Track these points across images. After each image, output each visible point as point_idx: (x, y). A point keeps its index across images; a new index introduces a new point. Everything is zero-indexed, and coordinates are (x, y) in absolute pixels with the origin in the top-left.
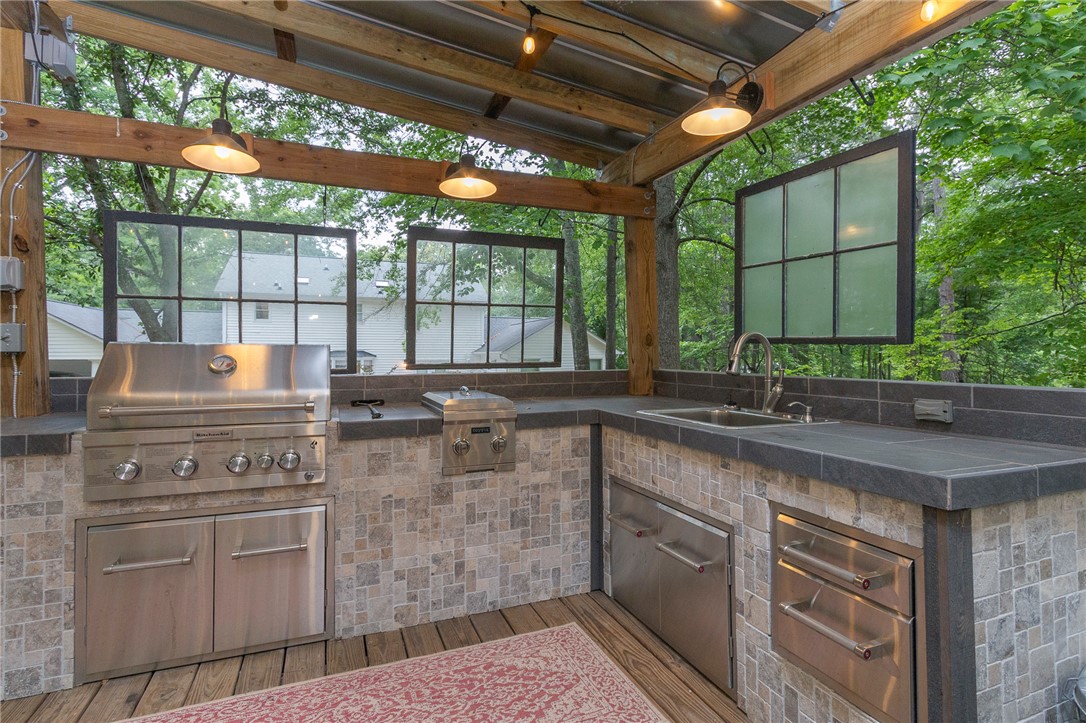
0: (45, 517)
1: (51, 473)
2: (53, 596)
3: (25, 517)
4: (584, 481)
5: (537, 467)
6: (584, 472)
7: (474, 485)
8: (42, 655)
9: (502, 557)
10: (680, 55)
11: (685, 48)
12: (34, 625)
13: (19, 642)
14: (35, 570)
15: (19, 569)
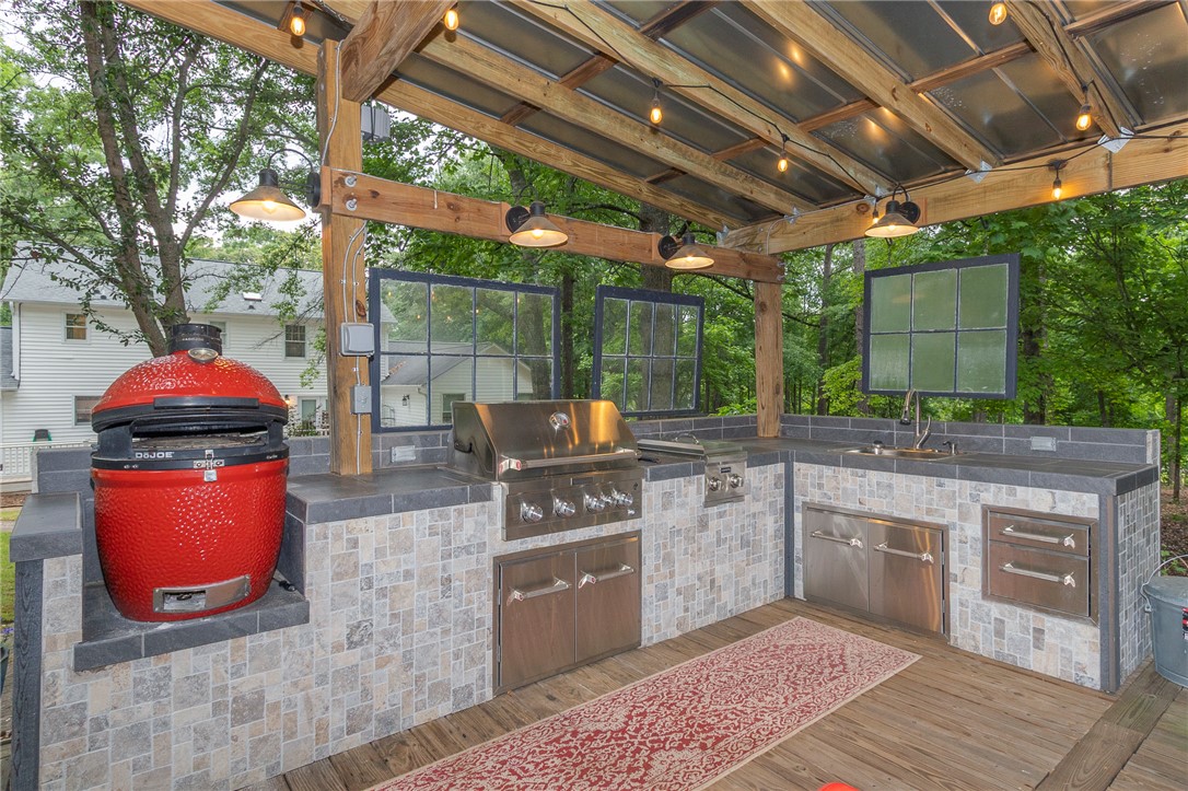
0: (475, 555)
1: (480, 518)
2: (481, 622)
3: (464, 557)
4: (781, 509)
5: (756, 499)
6: (781, 501)
7: (721, 515)
8: (475, 671)
9: (736, 574)
10: (856, 171)
11: (860, 166)
12: (469, 647)
13: (461, 663)
14: (470, 602)
15: (461, 601)
